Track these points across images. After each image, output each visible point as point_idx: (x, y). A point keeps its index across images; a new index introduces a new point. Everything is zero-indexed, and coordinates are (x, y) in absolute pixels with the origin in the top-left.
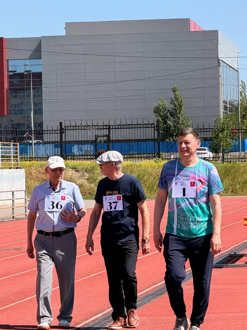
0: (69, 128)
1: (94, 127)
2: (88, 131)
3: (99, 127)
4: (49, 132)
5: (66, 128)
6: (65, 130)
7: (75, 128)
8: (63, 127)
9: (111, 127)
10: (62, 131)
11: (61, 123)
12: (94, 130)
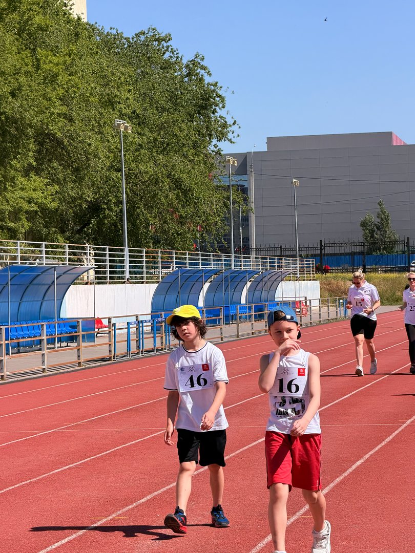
0: (328, 245)
1: (350, 244)
2: (345, 247)
3: (355, 244)
4: (310, 249)
5: (326, 245)
6: (325, 246)
7: (333, 245)
8: (323, 244)
9: (366, 244)
10: (321, 247)
11: (321, 241)
12: (350, 247)
